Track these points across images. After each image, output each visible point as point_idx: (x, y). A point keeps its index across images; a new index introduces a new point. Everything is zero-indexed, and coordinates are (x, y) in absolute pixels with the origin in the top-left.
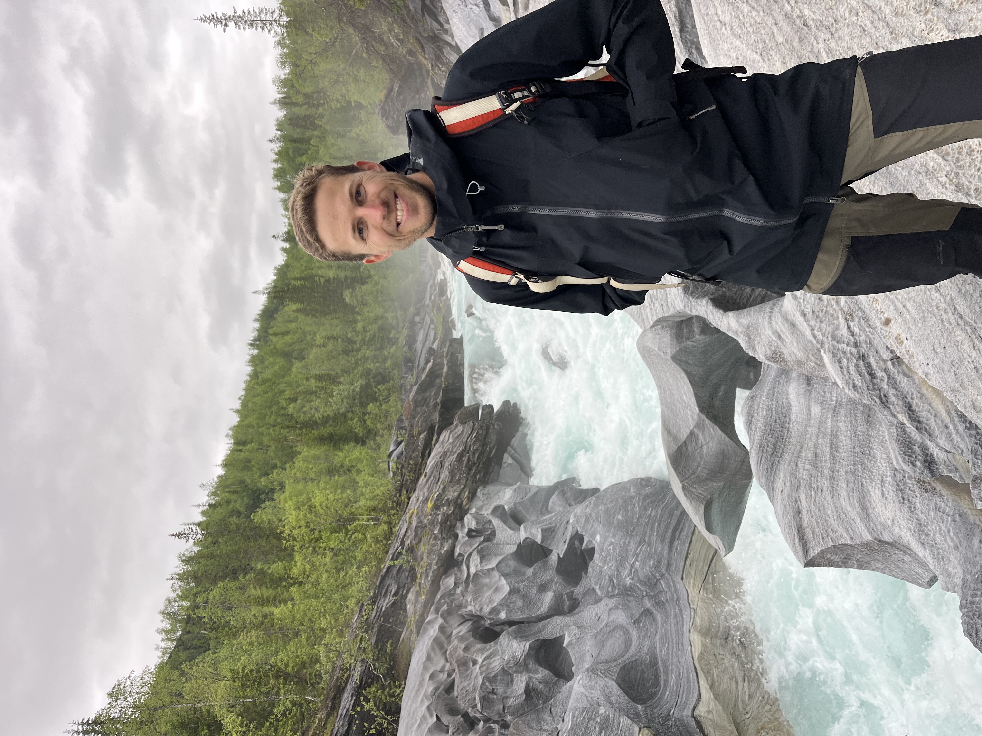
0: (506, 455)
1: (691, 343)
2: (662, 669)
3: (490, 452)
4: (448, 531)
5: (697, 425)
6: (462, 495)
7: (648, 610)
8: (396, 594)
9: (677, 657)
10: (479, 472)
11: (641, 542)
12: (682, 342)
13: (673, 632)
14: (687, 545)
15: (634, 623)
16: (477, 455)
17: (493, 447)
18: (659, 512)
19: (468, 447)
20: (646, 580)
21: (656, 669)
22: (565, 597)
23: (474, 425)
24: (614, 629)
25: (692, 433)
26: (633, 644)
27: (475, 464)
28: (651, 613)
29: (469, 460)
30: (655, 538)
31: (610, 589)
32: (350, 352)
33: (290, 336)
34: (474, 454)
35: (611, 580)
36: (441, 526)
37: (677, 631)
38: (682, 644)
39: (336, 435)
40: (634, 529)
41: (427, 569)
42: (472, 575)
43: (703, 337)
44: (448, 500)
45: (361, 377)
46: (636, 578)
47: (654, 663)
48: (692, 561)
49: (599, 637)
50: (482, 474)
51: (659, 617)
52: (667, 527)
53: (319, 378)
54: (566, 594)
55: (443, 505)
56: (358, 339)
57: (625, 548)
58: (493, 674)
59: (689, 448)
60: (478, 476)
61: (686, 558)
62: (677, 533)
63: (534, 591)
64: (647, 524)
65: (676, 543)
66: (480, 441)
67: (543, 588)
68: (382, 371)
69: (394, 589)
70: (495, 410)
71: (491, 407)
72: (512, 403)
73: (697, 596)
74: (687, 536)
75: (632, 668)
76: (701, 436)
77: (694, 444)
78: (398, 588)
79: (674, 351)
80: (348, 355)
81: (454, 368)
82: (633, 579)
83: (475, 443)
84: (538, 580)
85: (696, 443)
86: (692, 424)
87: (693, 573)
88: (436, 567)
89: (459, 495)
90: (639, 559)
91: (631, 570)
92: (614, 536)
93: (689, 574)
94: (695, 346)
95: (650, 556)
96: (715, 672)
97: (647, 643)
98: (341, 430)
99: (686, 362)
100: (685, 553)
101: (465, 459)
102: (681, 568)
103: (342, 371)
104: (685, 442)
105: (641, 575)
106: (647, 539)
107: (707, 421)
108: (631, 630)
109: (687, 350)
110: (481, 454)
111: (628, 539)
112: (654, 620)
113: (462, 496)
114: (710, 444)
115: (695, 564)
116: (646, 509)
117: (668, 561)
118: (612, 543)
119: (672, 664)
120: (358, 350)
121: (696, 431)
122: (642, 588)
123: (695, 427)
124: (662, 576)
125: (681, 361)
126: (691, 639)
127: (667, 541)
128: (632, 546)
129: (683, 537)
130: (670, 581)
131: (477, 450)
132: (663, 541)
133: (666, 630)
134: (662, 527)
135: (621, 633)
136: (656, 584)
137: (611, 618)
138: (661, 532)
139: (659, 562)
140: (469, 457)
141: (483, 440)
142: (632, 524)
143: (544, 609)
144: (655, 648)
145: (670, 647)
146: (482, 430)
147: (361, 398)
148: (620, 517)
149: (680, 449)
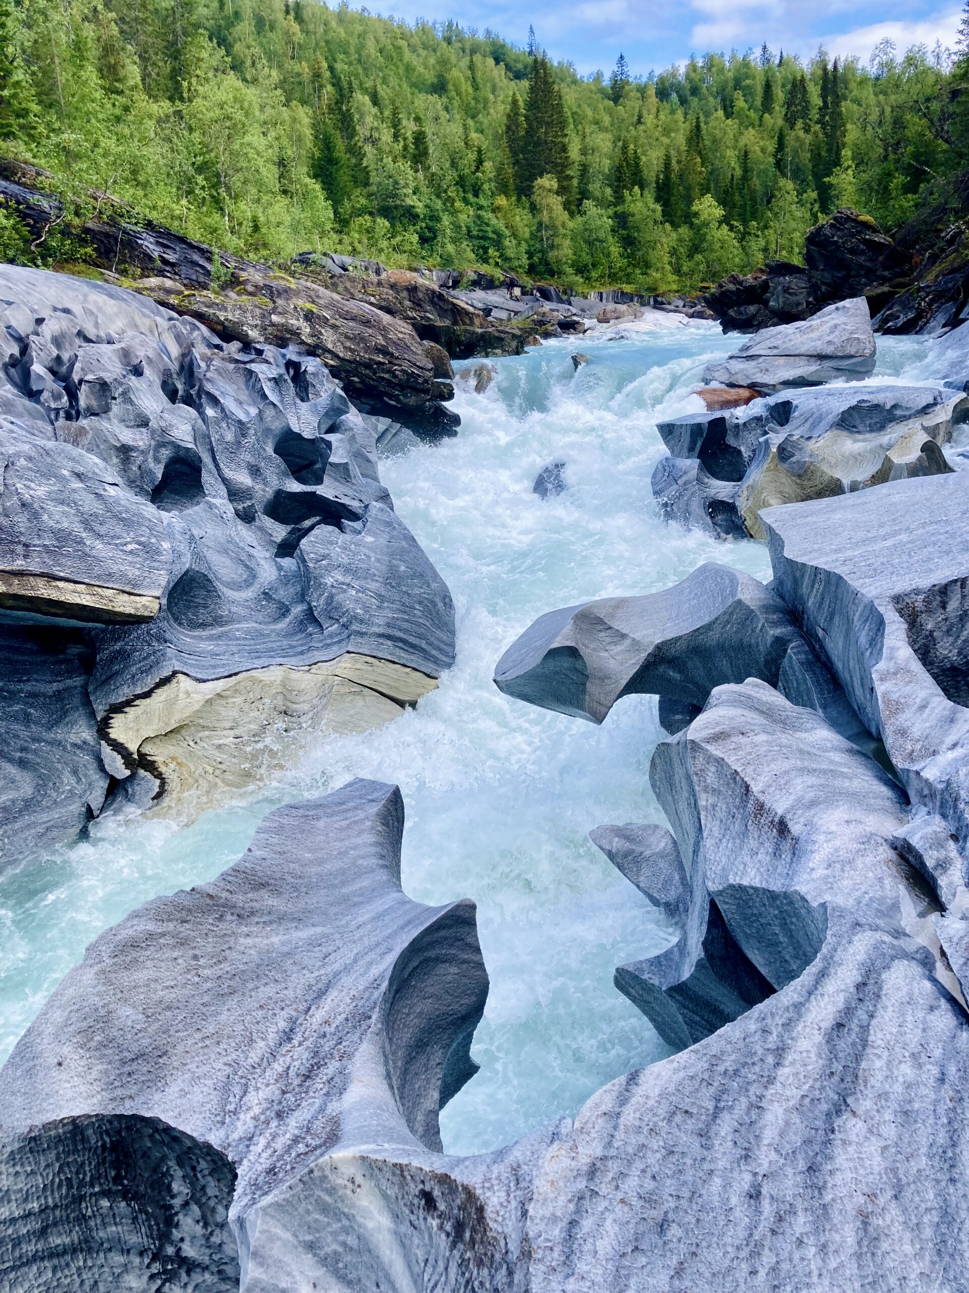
0: (388, 421)
1: (760, 625)
2: (214, 632)
3: (391, 397)
4: (276, 336)
5: (635, 642)
6: (329, 356)
7: (288, 610)
8: (165, 262)
9: (239, 651)
10: (362, 382)
11: (380, 597)
12: (762, 613)
13: (270, 645)
14: (389, 658)
15: (265, 593)
16: (386, 376)
17: (398, 401)
18: (420, 620)
19: (397, 362)
20: (334, 604)
21: (212, 625)
22: (249, 503)
23: (429, 370)
24: (246, 566)
25: (624, 636)
26: (235, 593)
27: (375, 373)
28: (284, 615)
29: (380, 363)
30: (390, 615)
31: (312, 555)
32: (462, 187)
33: (470, 90)
34: (389, 371)
35: (324, 557)
36: (283, 325)
37: (272, 650)
38: (259, 657)
39: (337, 170)
40: (393, 587)
41: (217, 305)
42: (248, 366)
43: (769, 640)
44: (321, 333)
45: (426, 206)
46: (334, 591)
47: (218, 621)
48: (372, 665)
49: (231, 546)
50: (359, 386)
51: (282, 625)
52: (406, 631)
53: (419, 138)
54: (253, 505)
55: (312, 327)
56: (483, 201)
57: (367, 575)
58: (132, 397)
59: (602, 634)
60: (356, 379)
61: (374, 657)
62: (400, 644)
63: (249, 458)
64: (403, 604)
65: (389, 643)
66: (408, 380)
67: (255, 471)
68: (439, 239)
69: (171, 257)
70: (446, 404)
71: (451, 396)
72: (457, 429)
73: (330, 673)
74: (400, 657)
75: (209, 591)
76: (619, 648)
77: (608, 640)
78: (172, 265)
79: (748, 603)
80: (457, 184)
81: (481, 344)
82: (332, 586)
83: (403, 371)
84: (263, 464)
85: (611, 643)
86: (637, 636)
87: (358, 666)
88: (222, 319)
89: (329, 351)
90: (360, 595)
91: (343, 584)
92: (379, 560)
93: (356, 661)
94: (753, 631)
95: (366, 609)
96: (239, 700)
97: (242, 611)
98: (344, 177)
99: (728, 622)
100: (380, 655)
101: (380, 358)
102: (360, 651)
103: (433, 175)
104: (610, 628)
105: (339, 598)
106: (386, 604)
107: (644, 655)
108: (252, 589)
109: (748, 622)
110: (389, 382)
111: (381, 580)
112: (276, 620)
113: (327, 355)
114: (612, 661)
115: (370, 668)
116: (420, 603)
117: (365, 633)
118: (369, 557)
119: (227, 645)
120: (465, 201)
121: (628, 642)
122: (322, 600)
123: (633, 639)
124: (343, 625)
125: (732, 613)
126: (272, 668)
127: (390, 632)
128: (374, 586)
129: (398, 652)
130: (339, 638)
131: (395, 376)
132: (388, 625)
133: (268, 635)
134: (405, 625)
135: (245, 577)
136: (331, 618)
137: (262, 562)
138: (398, 623)
139: (362, 621)
140: (384, 364)
141: (411, 384)
142: (399, 585)
143: (228, 473)
144: (239, 622)
145: (247, 642)
146: (423, 384)
147: (396, 207)
148: (402, 568)
149: (600, 621)
